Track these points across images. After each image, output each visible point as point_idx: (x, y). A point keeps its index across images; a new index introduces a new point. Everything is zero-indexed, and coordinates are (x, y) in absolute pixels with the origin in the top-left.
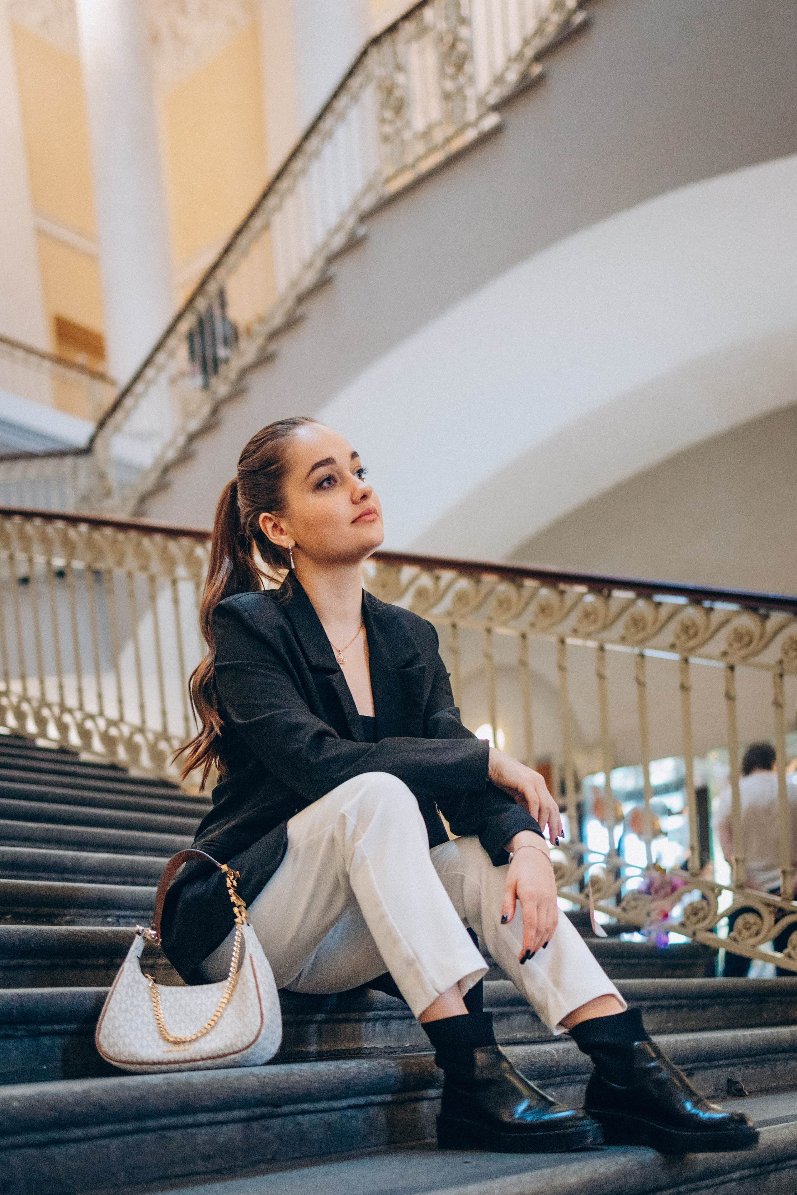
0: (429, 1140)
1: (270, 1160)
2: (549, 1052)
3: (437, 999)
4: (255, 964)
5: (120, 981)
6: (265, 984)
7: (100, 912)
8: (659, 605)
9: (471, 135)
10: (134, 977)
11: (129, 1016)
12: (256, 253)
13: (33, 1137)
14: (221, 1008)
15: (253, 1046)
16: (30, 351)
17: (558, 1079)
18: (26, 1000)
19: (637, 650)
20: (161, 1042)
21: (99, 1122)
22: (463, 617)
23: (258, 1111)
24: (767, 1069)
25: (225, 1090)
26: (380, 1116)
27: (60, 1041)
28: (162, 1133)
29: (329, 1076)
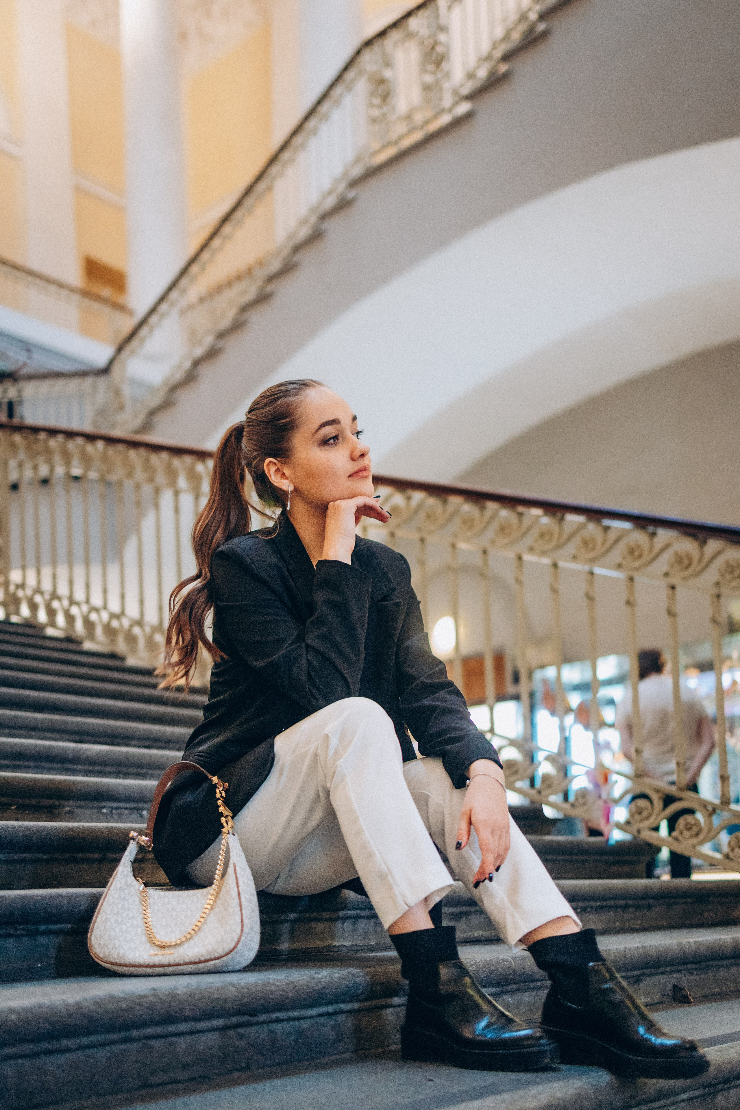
0: (393, 1047)
1: (244, 1068)
2: (507, 960)
3: (406, 913)
4: (238, 873)
5: (114, 884)
6: (247, 893)
7: (95, 804)
8: (607, 528)
9: (445, 119)
10: (126, 881)
11: (120, 919)
12: (260, 210)
13: (25, 1048)
14: (205, 914)
15: (232, 953)
16: (62, 286)
17: (515, 986)
18: (26, 901)
19: (587, 568)
20: (148, 946)
21: (88, 1033)
22: (431, 533)
23: (235, 1020)
24: (711, 974)
25: (206, 1001)
26: (347, 1022)
27: (54, 940)
28: (145, 1041)
29: (302, 985)
